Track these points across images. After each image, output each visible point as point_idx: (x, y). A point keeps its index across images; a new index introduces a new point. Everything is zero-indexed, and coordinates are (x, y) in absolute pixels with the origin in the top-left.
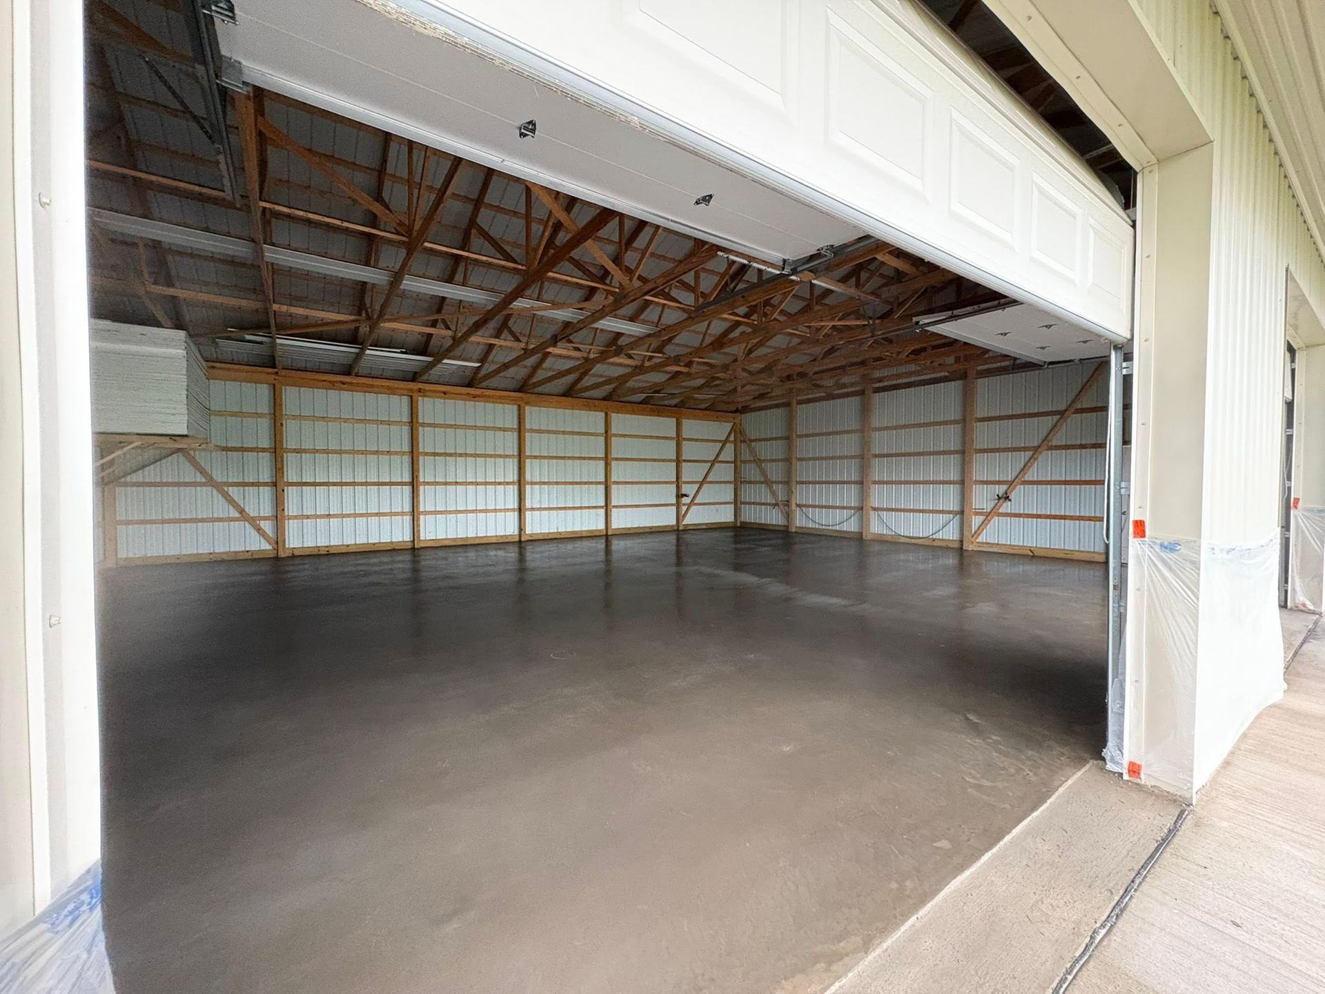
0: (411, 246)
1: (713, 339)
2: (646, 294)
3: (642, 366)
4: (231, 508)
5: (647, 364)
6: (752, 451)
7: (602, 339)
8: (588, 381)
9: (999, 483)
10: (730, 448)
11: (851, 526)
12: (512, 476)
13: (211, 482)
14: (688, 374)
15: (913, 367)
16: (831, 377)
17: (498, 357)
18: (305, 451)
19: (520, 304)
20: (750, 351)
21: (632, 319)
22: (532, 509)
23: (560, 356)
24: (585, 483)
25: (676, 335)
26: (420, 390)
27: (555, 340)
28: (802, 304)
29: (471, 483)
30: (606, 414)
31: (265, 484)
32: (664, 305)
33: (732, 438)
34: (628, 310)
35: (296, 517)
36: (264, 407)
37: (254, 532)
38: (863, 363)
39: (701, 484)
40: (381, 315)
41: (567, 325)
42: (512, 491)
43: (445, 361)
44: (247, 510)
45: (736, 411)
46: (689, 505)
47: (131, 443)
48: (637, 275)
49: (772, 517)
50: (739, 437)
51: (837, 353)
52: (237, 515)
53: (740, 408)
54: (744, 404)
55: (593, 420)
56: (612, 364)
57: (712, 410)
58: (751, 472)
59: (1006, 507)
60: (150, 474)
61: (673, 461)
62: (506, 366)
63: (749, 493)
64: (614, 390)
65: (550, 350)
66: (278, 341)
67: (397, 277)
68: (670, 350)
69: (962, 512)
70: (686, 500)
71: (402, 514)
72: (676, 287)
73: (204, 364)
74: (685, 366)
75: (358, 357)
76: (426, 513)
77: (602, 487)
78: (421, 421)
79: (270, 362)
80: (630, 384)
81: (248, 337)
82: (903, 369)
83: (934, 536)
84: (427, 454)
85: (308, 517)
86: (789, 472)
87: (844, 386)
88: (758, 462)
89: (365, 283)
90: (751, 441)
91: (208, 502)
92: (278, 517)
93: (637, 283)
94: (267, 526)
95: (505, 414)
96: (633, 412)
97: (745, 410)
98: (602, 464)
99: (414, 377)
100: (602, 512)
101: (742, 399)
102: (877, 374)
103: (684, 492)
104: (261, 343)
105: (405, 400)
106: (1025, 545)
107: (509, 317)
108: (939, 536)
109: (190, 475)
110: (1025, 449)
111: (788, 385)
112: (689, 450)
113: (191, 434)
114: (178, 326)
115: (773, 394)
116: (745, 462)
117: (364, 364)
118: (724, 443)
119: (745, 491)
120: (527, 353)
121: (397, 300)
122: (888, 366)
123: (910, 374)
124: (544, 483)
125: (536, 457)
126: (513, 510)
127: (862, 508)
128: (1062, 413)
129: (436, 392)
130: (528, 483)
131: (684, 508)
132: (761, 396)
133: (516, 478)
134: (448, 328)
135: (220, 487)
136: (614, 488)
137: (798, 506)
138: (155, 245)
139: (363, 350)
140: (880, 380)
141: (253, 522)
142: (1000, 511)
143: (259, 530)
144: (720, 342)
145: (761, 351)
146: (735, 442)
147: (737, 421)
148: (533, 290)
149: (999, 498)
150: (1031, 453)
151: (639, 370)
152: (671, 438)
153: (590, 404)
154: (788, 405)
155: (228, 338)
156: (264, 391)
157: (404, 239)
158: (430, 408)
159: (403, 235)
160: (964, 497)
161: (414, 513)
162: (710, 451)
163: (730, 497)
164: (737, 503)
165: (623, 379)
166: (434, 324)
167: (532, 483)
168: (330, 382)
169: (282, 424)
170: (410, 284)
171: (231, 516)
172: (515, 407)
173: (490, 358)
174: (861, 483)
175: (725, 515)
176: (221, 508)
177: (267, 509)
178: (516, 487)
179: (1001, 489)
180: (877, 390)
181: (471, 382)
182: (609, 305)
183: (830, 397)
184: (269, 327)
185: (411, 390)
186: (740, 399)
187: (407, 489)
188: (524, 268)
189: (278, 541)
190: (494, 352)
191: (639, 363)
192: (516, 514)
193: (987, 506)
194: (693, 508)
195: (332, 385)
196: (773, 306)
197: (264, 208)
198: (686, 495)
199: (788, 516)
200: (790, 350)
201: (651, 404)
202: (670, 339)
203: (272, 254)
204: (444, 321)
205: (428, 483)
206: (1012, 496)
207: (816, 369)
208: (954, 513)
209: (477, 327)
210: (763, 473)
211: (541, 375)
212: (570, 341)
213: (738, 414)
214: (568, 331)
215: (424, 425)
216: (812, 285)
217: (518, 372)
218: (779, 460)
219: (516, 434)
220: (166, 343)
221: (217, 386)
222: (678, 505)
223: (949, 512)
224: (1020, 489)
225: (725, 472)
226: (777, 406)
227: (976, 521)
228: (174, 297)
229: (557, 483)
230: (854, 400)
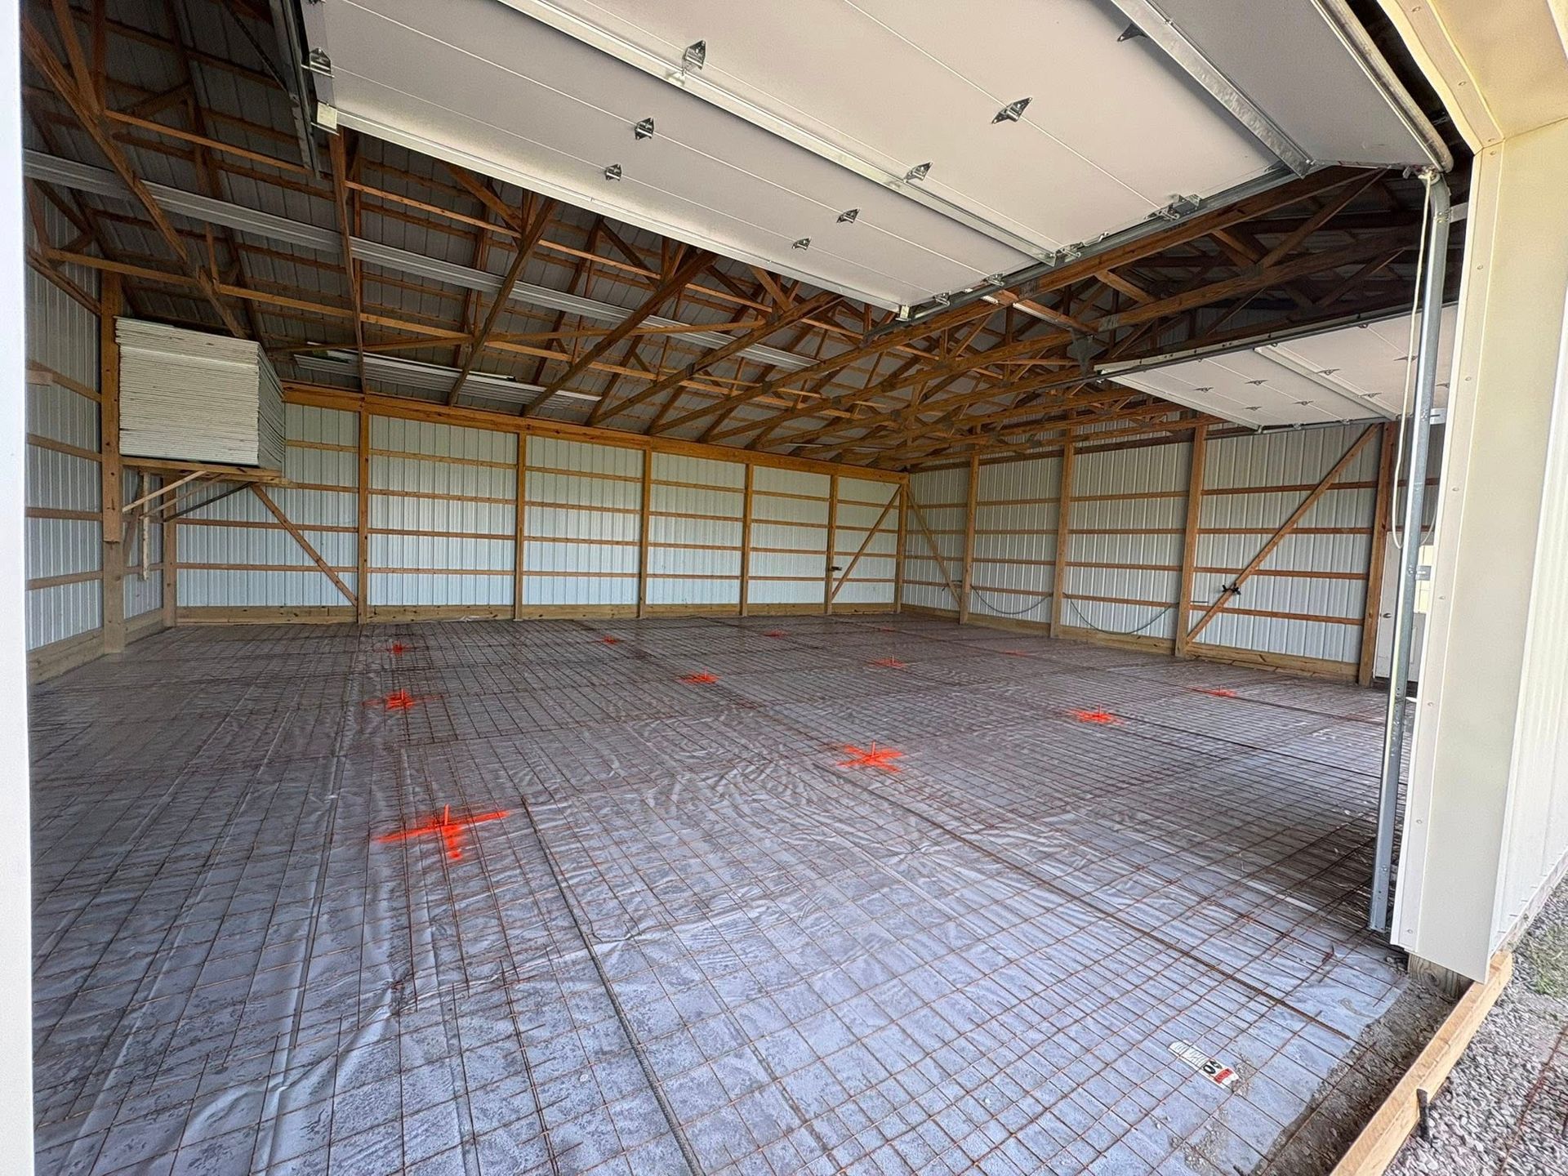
0: (523, 245)
1: (881, 379)
2: (804, 315)
3: (794, 408)
4: (306, 556)
5: (800, 406)
6: (921, 520)
7: (749, 372)
8: (727, 425)
9: (1226, 571)
10: (893, 514)
11: (1037, 615)
12: (632, 534)
13: (284, 524)
14: (849, 421)
15: (1127, 424)
16: (1024, 432)
17: (622, 392)
18: (393, 493)
19: (651, 323)
20: (926, 397)
21: (788, 348)
22: (655, 576)
23: (696, 393)
24: (719, 548)
25: (837, 372)
26: (528, 427)
27: (690, 372)
28: (994, 340)
29: (584, 541)
30: (747, 466)
31: (345, 530)
32: (826, 330)
33: (897, 503)
34: (784, 334)
35: (379, 570)
36: (347, 437)
37: (331, 585)
38: (1064, 417)
39: (857, 556)
40: (486, 331)
41: (709, 352)
42: (632, 552)
43: (560, 392)
44: (324, 558)
45: (905, 470)
46: (841, 581)
47: (192, 472)
48: (793, 295)
49: (943, 601)
50: (906, 502)
51: (1039, 401)
52: (313, 564)
53: (909, 467)
54: (914, 462)
55: (731, 473)
56: (759, 406)
57: (876, 467)
58: (917, 545)
59: (1234, 602)
60: (215, 511)
61: (824, 526)
62: (632, 402)
63: (913, 570)
64: (759, 437)
65: (684, 383)
66: (366, 360)
67: (506, 283)
68: (829, 392)
69: (1177, 605)
70: (837, 575)
71: (503, 573)
72: (841, 313)
73: (280, 384)
74: (847, 410)
75: (458, 383)
76: (530, 573)
77: (738, 554)
78: (528, 464)
79: (356, 384)
80: (778, 432)
81: (331, 353)
82: (1115, 425)
83: (1140, 633)
84: (533, 504)
85: (394, 571)
86: (964, 547)
87: (1040, 444)
88: (927, 533)
89: (469, 291)
90: (920, 507)
91: (279, 547)
92: (361, 568)
93: (792, 304)
94: (347, 579)
95: (628, 460)
96: (779, 466)
97: (915, 468)
98: (739, 526)
99: (523, 411)
100: (737, 583)
101: (912, 455)
102: (1080, 430)
103: (835, 565)
104: (346, 361)
105: (511, 438)
106: (1255, 648)
107: (638, 339)
108: (1146, 632)
109: (259, 513)
110: (1263, 531)
111: (970, 440)
112: (843, 515)
113: (262, 465)
114: (252, 337)
115: (951, 450)
116: (911, 532)
117: (464, 390)
118: (890, 505)
119: (909, 569)
120: (656, 387)
121: (502, 316)
122: (1097, 420)
123: (1124, 432)
124: (670, 545)
125: (661, 514)
126: (632, 575)
127: (1051, 595)
128: (1313, 488)
129: (546, 429)
130: (651, 545)
131: (835, 584)
132: (936, 453)
133: (637, 538)
134: (563, 351)
135: (295, 530)
136: (752, 555)
137: (972, 587)
138: (227, 236)
139: (464, 374)
140: (1086, 438)
141: (331, 572)
142: (1226, 606)
143: (337, 583)
144: (891, 382)
145: (940, 396)
146: (900, 508)
147: (905, 482)
148: (668, 304)
149: (1225, 590)
150: (1270, 536)
151: (790, 413)
152: (823, 500)
153: (728, 456)
154: (967, 464)
155: (309, 354)
156: (348, 419)
157: (517, 235)
158: (540, 449)
159: (516, 231)
160: (1181, 587)
161: (517, 572)
162: (869, 517)
163: (891, 574)
164: (899, 581)
165: (770, 425)
166: (548, 346)
167: (656, 545)
168: (425, 412)
169: (367, 460)
170: (521, 292)
171: (306, 564)
172: (640, 452)
173: (612, 393)
174: (1053, 564)
175: (884, 595)
176: (295, 555)
177: (346, 559)
178: (637, 548)
179: (1228, 580)
180: (1079, 451)
181: (590, 421)
182: (758, 329)
183: (1021, 457)
184: (355, 342)
185: (518, 427)
186: (909, 455)
187: (510, 544)
188: (658, 277)
189: (359, 599)
190: (618, 384)
191: (791, 404)
192: (636, 580)
193: (1211, 599)
194: (846, 585)
195: (427, 417)
196: (957, 341)
197: (352, 191)
198: (837, 569)
199: (961, 599)
200: (976, 397)
201: (801, 455)
202: (831, 376)
203: (358, 248)
204: (558, 341)
205: (535, 539)
206: (1242, 589)
207: (1006, 422)
208: (1166, 605)
209: (599, 350)
210: (934, 548)
211: (672, 415)
212: (707, 374)
213: (906, 474)
214: (709, 359)
215: (532, 469)
216: (1010, 309)
217: (644, 411)
218: (951, 532)
219: (639, 485)
220: (236, 356)
221: (293, 410)
222: (828, 580)
223: (1160, 604)
224: (1252, 580)
225: (886, 543)
226: (955, 466)
227: (1194, 617)
228: (246, 301)
229: (686, 546)
230: (1050, 463)
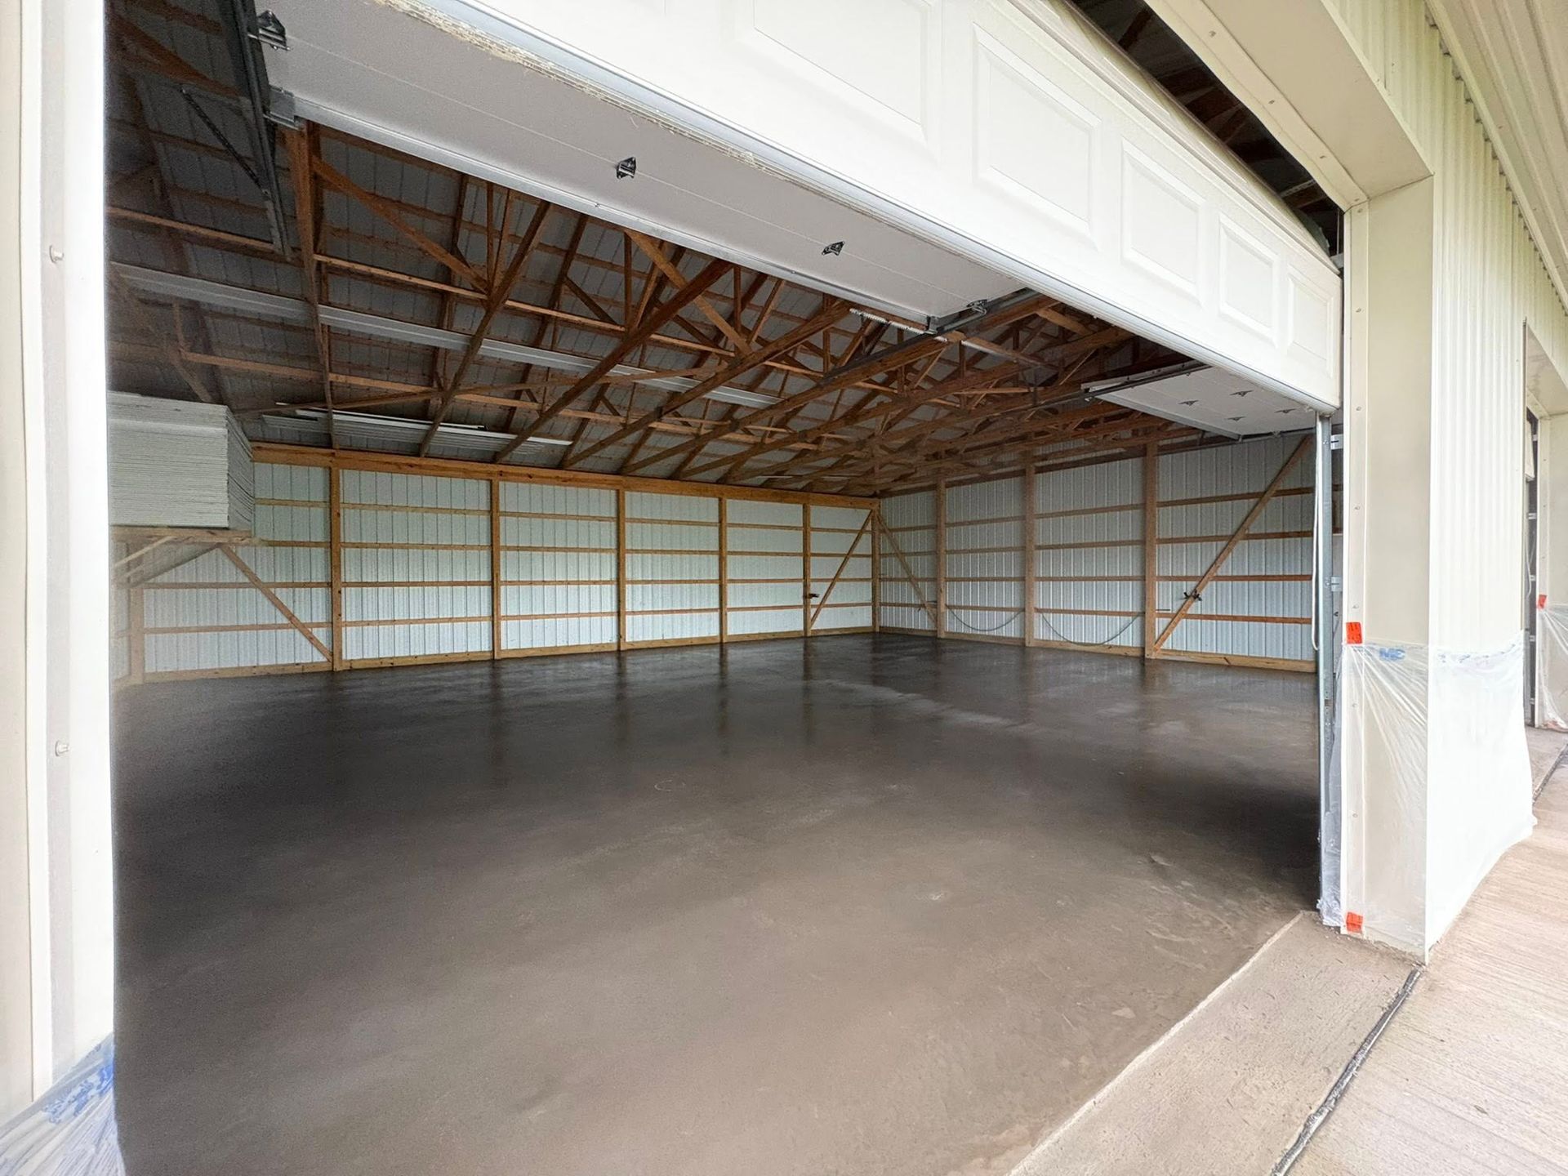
0: (490, 306)
1: (845, 411)
2: (765, 359)
3: (762, 443)
4: (279, 613)
5: (768, 441)
6: (893, 543)
7: (714, 412)
8: (698, 461)
9: (1187, 578)
10: (866, 539)
11: (1011, 631)
12: (610, 573)
13: (255, 583)
14: (817, 453)
15: (1082, 443)
16: (986, 455)
17: (594, 434)
18: (366, 546)
19: (618, 371)
20: (890, 425)
21: (751, 388)
22: (633, 613)
23: (666, 432)
24: (696, 582)
25: (801, 408)
26: (501, 473)
27: (659, 414)
28: (950, 369)
29: (561, 583)
30: (720, 500)
31: (319, 585)
32: (788, 371)
33: (869, 528)
34: (747, 376)
35: (354, 624)
36: (319, 495)
37: (304, 641)
38: (1023, 438)
39: (833, 581)
40: (455, 385)
41: (674, 395)
42: (609, 591)
43: (531, 439)
44: (297, 615)
45: (874, 495)
46: (819, 607)
47: (161, 537)
48: (755, 337)
49: (918, 621)
50: (877, 526)
51: (992, 427)
52: (286, 621)
53: (878, 492)
54: (883, 488)
55: (705, 507)
56: (728, 441)
57: (846, 494)
58: (891, 567)
59: (1195, 608)
60: (183, 574)
61: (799, 554)
62: (602, 444)
63: (890, 592)
64: (730, 471)
65: (654, 425)
66: (335, 417)
67: (474, 341)
68: (796, 425)
69: (1143, 614)
70: (814, 601)
71: (480, 619)
72: (802, 350)
73: (249, 444)
74: (813, 443)
75: (428, 435)
76: (508, 618)
77: (716, 587)
78: (502, 509)
79: (326, 441)
80: (748, 464)
81: (300, 413)
82: (1072, 445)
83: (1110, 643)
84: (509, 548)
85: (369, 623)
86: (937, 566)
87: (1002, 465)
88: (900, 555)
89: (436, 349)
90: (892, 530)
91: (252, 606)
92: (334, 623)
93: (755, 347)
94: (321, 635)
95: (601, 500)
96: (751, 498)
97: (885, 493)
98: (715, 559)
99: (494, 458)
100: (716, 615)
101: (880, 482)
102: (1040, 451)
103: (812, 591)
104: (316, 419)
105: (484, 485)
106: (1219, 652)
107: (605, 387)
108: (1116, 642)
109: (230, 574)
110: (1217, 538)
111: (935, 464)
112: (818, 542)
113: (231, 527)
114: (219, 400)
115: (918, 475)
116: (885, 555)
117: (434, 443)
118: (862, 530)
119: (885, 590)
120: (627, 429)
121: (472, 368)
122: (1053, 441)
123: (1079, 450)
124: (648, 582)
125: (637, 551)
126: (611, 614)
127: (1024, 610)
128: (1260, 496)
129: (521, 475)
130: (628, 582)
131: (813, 611)
132: (903, 478)
133: (614, 577)
134: (534, 400)
135: (266, 589)
136: (730, 588)
137: (949, 607)
138: (193, 308)
139: (434, 426)
140: (1044, 458)
141: (305, 629)
142: (1189, 612)
143: (311, 639)
144: (854, 415)
145: (903, 425)
146: (873, 532)
147: (875, 507)
148: (635, 354)
149: (1187, 597)
150: (1224, 543)
151: (758, 448)
152: (796, 528)
153: (702, 488)
154: (934, 487)
155: (279, 414)
156: (318, 475)
157: (483, 297)
158: (513, 494)
159: (483, 293)
160: (1145, 598)
161: (494, 618)
162: (842, 544)
163: (868, 598)
164: (875, 604)
165: (739, 459)
166: (517, 396)
167: (633, 582)
168: (396, 464)
169: (339, 514)
170: (490, 349)
171: (279, 622)
172: (613, 492)
173: (583, 436)
174: (1023, 579)
175: (862, 618)
176: (268, 614)
177: (320, 616)
178: (614, 587)
179: (1189, 587)
180: (1040, 470)
181: (561, 464)
182: (722, 372)
183: (986, 478)
184: (324, 400)
185: (490, 474)
186: (877, 482)
187: (486, 589)
188: (623, 329)
189: (333, 652)
190: (588, 427)
191: (759, 440)
192: (614, 618)
193: (1173, 606)
194: (824, 611)
195: (399, 469)
196: (916, 372)
197: (319, 263)
198: (814, 595)
199: (936, 619)
200: (937, 423)
201: (774, 487)
202: (796, 411)
203: (326, 315)
204: (528, 391)
205: (511, 583)
206: (1203, 594)
207: (968, 446)
208: (1138, 615)
209: (567, 399)
210: (906, 567)
211: (642, 455)
212: (677, 415)
213: (876, 499)
214: (675, 404)
215: (505, 514)
216: (962, 347)
217: (615, 452)
218: (924, 554)
219: (614, 524)
220: (205, 420)
221: (263, 471)
222: (806, 606)
223: (1127, 614)
224: (1212, 586)
225: (861, 567)
226: (922, 489)
227: (1160, 624)
228: (214, 368)
229: (663, 582)
230: (1014, 482)
